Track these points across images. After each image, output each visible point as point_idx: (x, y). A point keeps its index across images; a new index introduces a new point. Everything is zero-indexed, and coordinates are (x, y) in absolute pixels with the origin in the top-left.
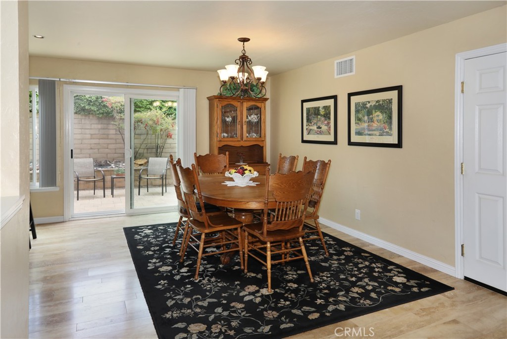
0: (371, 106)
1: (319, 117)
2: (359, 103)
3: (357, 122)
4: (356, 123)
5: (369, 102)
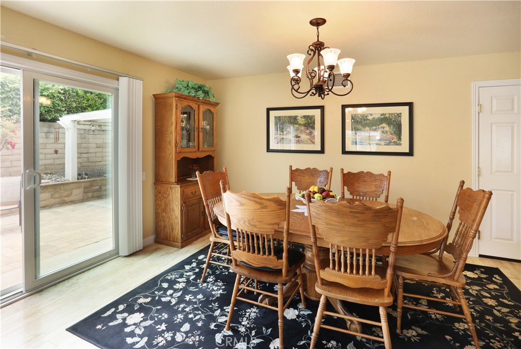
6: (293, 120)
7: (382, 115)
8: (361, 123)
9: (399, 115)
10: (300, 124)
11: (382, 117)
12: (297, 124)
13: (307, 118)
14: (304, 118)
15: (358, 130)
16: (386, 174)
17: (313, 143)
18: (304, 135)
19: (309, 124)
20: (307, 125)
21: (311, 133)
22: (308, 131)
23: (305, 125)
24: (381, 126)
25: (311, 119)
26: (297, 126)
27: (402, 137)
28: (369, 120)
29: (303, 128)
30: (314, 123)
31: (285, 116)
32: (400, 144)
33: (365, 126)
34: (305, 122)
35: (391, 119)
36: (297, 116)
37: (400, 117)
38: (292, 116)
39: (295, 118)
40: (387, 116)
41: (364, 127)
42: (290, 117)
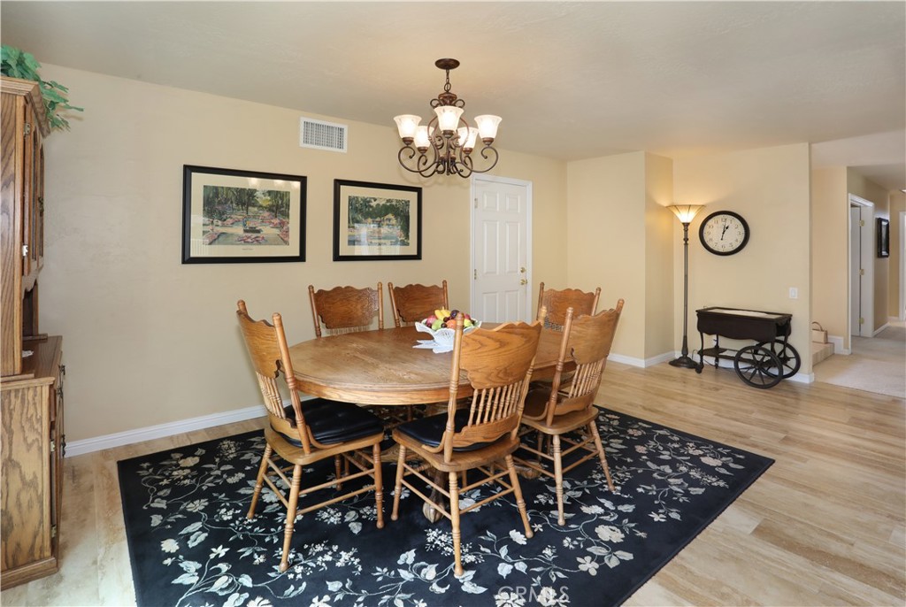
0: (378, 205)
1: (253, 210)
2: (357, 197)
3: (352, 225)
4: (349, 227)
5: (375, 200)
6: (245, 199)
7: (388, 201)
8: (362, 211)
9: (407, 203)
10: (261, 206)
11: (388, 204)
12: (254, 206)
13: (276, 197)
14: (269, 195)
15: (358, 222)
16: (441, 286)
17: (286, 243)
18: (268, 227)
19: (278, 207)
20: (274, 209)
21: (282, 224)
22: (276, 221)
23: (270, 209)
24: (387, 217)
25: (282, 199)
26: (256, 209)
27: (410, 234)
28: (372, 207)
29: (266, 214)
30: (288, 206)
31: (229, 188)
32: (408, 244)
33: (367, 215)
34: (270, 203)
35: (398, 208)
36: (255, 191)
37: (408, 205)
38: (244, 189)
39: (251, 193)
40: (394, 203)
41: (366, 218)
42: (241, 191)
